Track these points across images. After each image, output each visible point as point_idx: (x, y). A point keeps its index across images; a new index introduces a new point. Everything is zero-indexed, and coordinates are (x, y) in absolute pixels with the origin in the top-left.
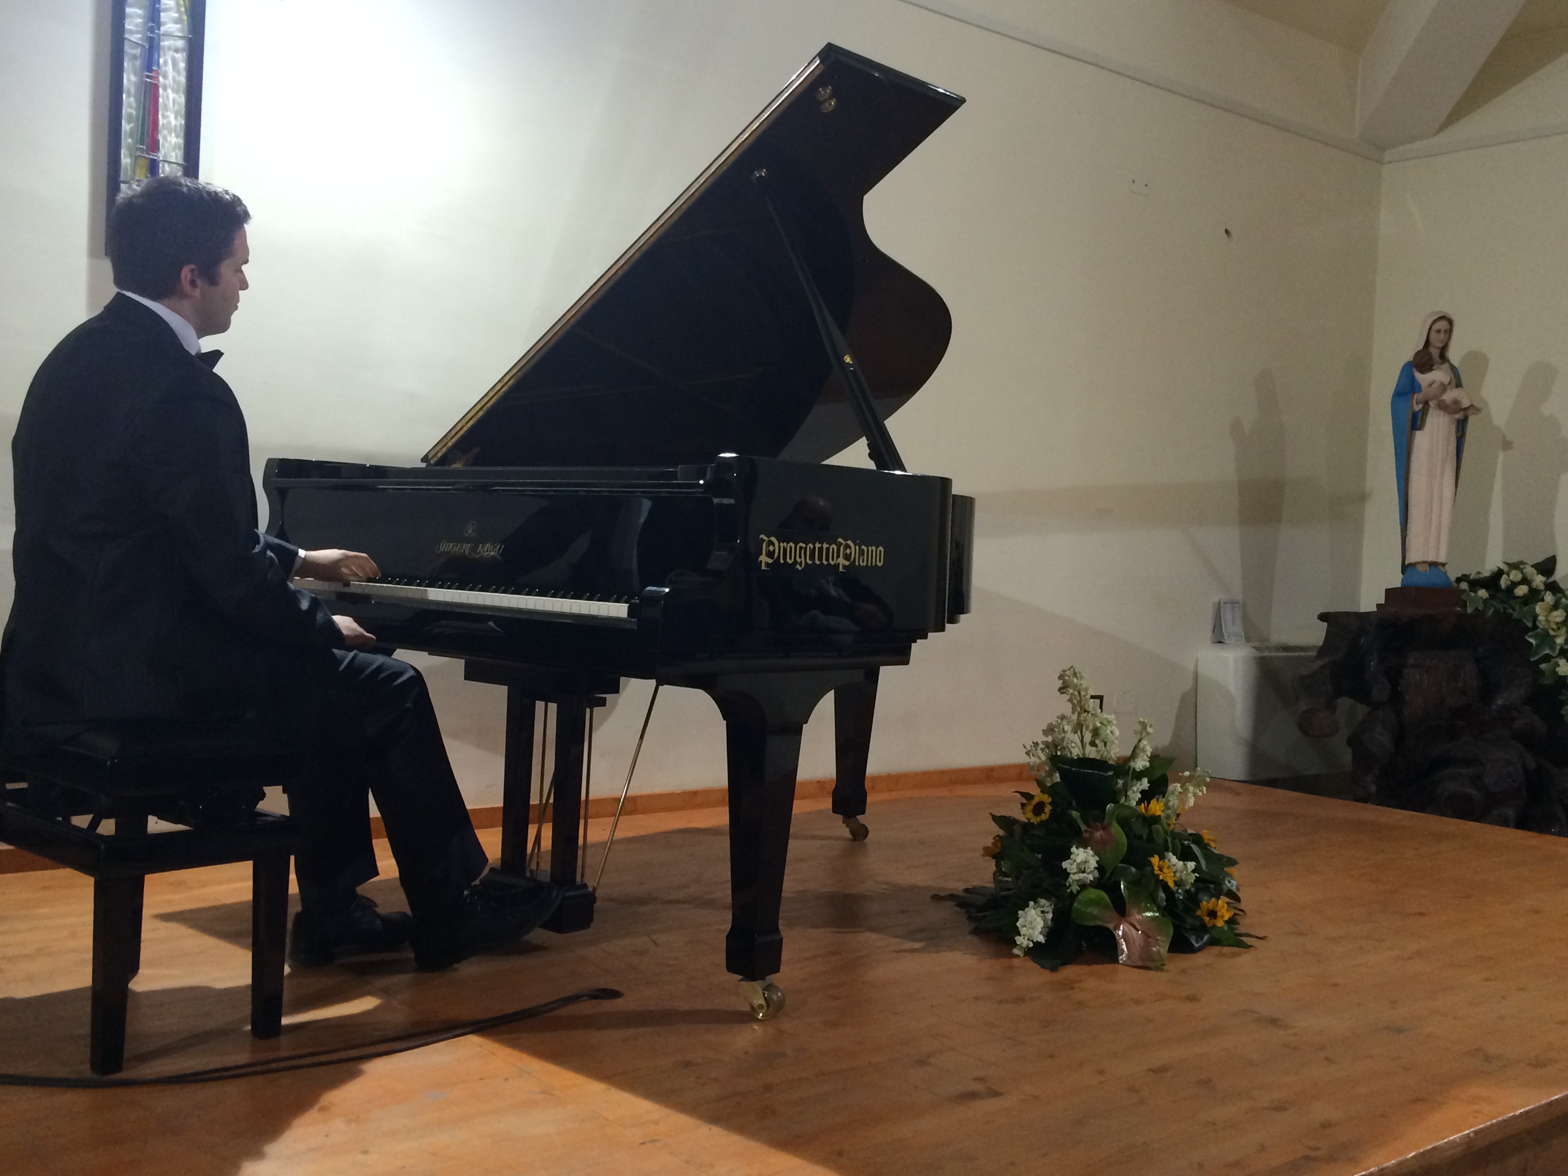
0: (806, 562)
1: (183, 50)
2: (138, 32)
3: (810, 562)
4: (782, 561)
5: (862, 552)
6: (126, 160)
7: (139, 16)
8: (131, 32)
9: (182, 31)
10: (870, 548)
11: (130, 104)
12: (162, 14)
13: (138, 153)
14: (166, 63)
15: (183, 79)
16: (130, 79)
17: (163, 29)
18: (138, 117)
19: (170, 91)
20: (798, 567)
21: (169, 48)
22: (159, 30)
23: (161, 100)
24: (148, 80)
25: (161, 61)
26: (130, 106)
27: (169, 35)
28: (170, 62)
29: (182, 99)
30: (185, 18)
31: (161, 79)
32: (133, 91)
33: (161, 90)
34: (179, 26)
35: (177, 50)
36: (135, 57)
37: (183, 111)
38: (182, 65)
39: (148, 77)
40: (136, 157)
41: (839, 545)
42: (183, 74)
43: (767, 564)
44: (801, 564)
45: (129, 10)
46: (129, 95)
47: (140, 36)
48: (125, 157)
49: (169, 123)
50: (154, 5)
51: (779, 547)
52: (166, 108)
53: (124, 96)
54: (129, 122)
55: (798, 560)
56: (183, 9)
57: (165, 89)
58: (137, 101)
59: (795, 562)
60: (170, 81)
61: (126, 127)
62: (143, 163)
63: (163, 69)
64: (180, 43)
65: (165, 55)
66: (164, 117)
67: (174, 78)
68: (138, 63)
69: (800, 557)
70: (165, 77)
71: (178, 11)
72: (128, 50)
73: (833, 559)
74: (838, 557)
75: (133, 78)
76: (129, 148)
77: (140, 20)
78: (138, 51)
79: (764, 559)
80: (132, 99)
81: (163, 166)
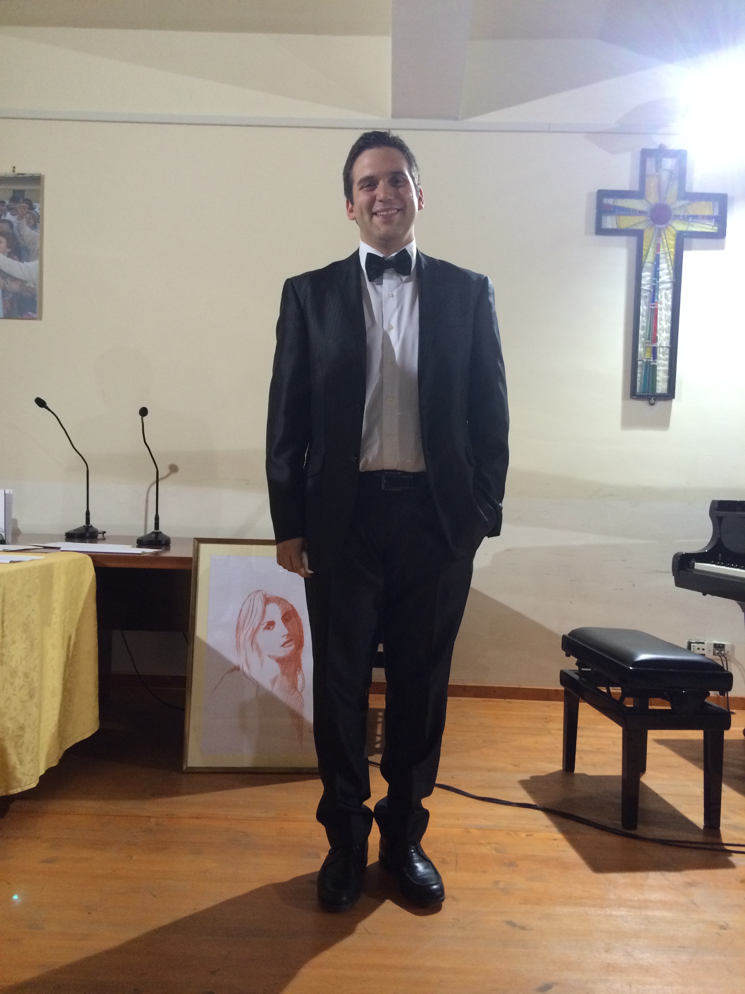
1: (670, 288)
2: (648, 284)
6: (641, 349)
7: (648, 276)
8: (645, 285)
9: (670, 278)
11: (643, 321)
12: (660, 272)
13: (647, 345)
14: (661, 297)
15: (670, 303)
16: (643, 308)
17: (660, 280)
18: (647, 326)
19: (663, 310)
21: (663, 289)
22: (659, 280)
23: (659, 316)
24: (652, 307)
25: (659, 296)
26: (643, 322)
27: (663, 282)
28: (664, 296)
29: (669, 313)
30: (672, 271)
31: (659, 305)
32: (645, 314)
33: (659, 311)
34: (668, 277)
35: (667, 289)
36: (646, 297)
37: (670, 320)
38: (670, 296)
39: (652, 306)
40: (646, 347)
42: (670, 300)
45: (643, 274)
46: (643, 317)
47: (649, 286)
48: (640, 348)
49: (663, 327)
50: (656, 268)
52: (661, 320)
53: (641, 317)
54: (642, 330)
56: (671, 267)
57: (661, 310)
58: (647, 319)
60: (663, 306)
61: (641, 332)
62: (650, 350)
63: (660, 300)
64: (669, 285)
65: (661, 292)
66: (660, 324)
67: (666, 304)
68: (648, 300)
70: (661, 304)
71: (668, 269)
72: (643, 294)
75: (645, 308)
76: (643, 344)
77: (648, 278)
78: (647, 294)
80: (644, 319)
81: (660, 349)
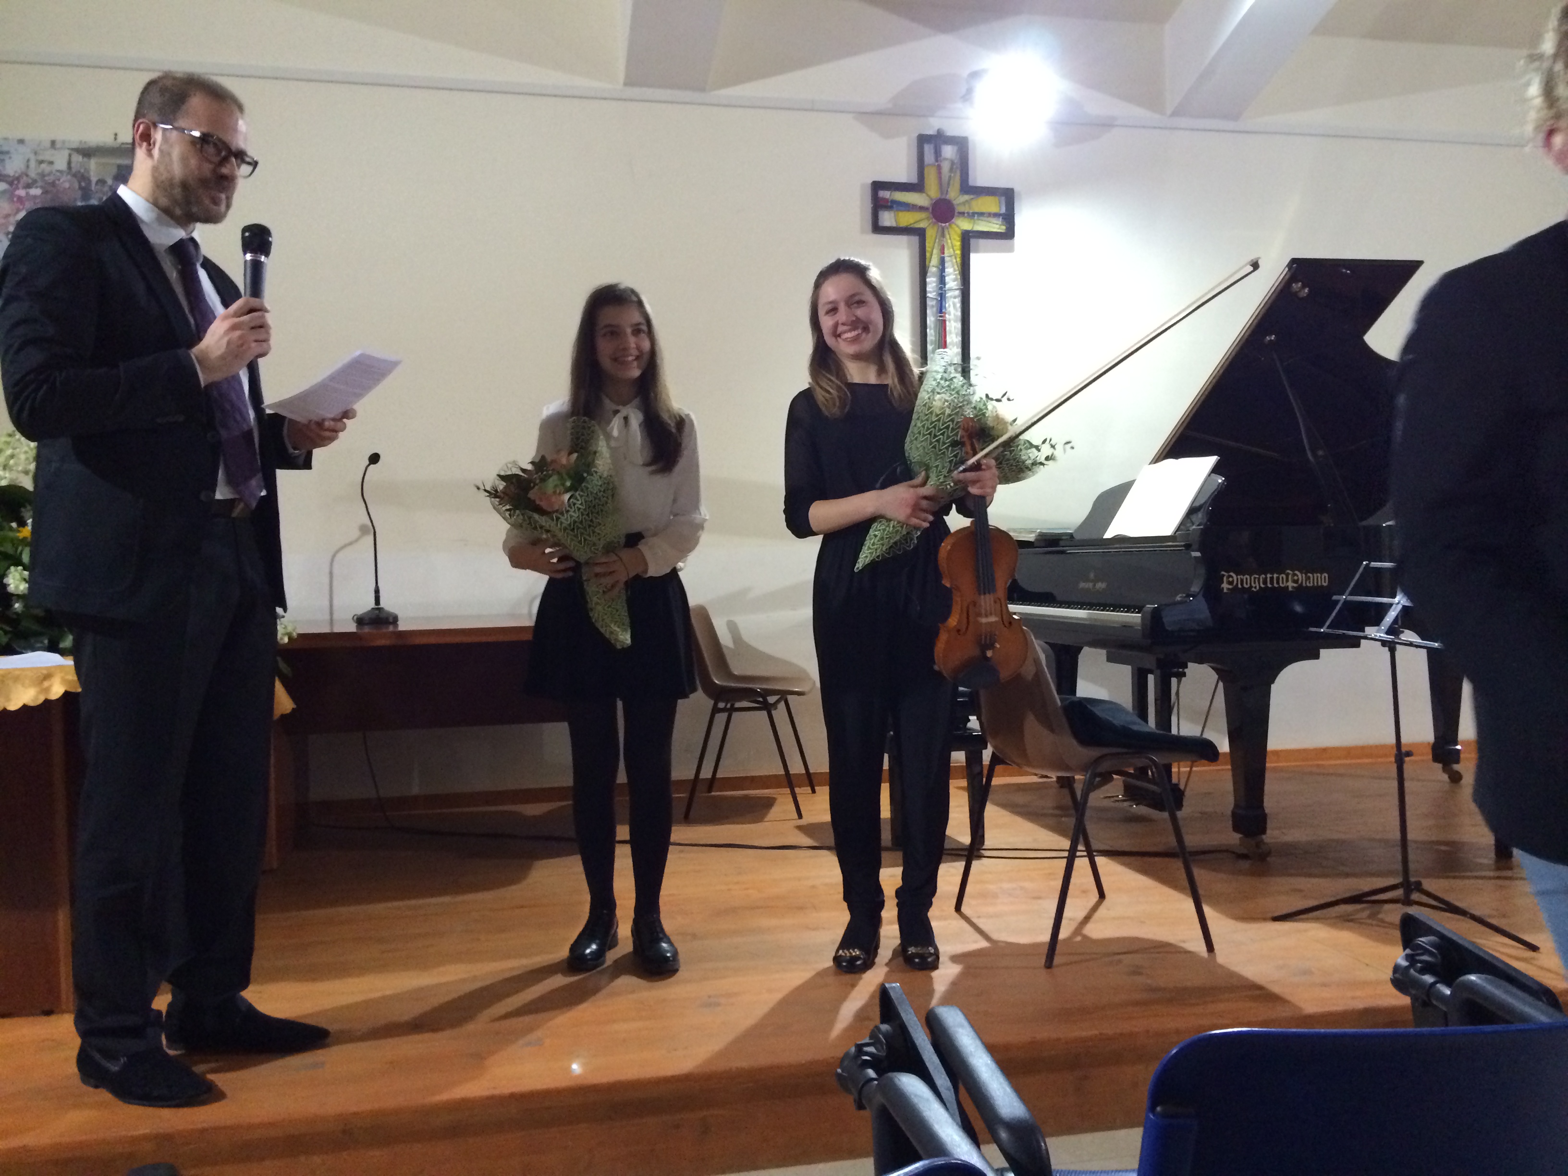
0: (1260, 587)
1: (958, 297)
2: (934, 292)
3: (1262, 586)
4: (1240, 586)
5: (1308, 578)
7: (934, 282)
8: (930, 292)
9: (957, 285)
10: (1315, 575)
12: (946, 278)
14: (949, 306)
15: (959, 314)
16: (930, 320)
17: (947, 286)
18: (936, 340)
19: (952, 322)
20: (1253, 589)
21: (951, 297)
22: (945, 287)
23: (948, 328)
24: (941, 318)
25: (947, 305)
26: (931, 335)
27: (951, 290)
28: (952, 305)
29: (959, 325)
30: (959, 277)
31: (947, 316)
32: (932, 326)
33: (947, 323)
34: (956, 283)
35: (955, 297)
36: (933, 306)
38: (959, 305)
39: (940, 316)
41: (1287, 575)
42: (959, 310)
43: (1228, 589)
44: (1255, 588)
45: (928, 280)
46: (930, 330)
47: (935, 293)
50: (942, 273)
51: (1237, 579)
52: (950, 333)
53: (928, 330)
54: (931, 345)
55: (1253, 585)
57: (950, 321)
58: (935, 331)
59: (1251, 587)
60: (952, 317)
61: (929, 347)
63: (948, 310)
64: (957, 293)
65: (949, 301)
67: (954, 315)
68: (935, 309)
69: (1255, 583)
70: (949, 314)
71: (955, 274)
72: (930, 303)
73: (1283, 583)
74: (1287, 581)
75: (932, 318)
77: (934, 284)
78: (934, 303)
79: (1225, 586)
80: (932, 331)
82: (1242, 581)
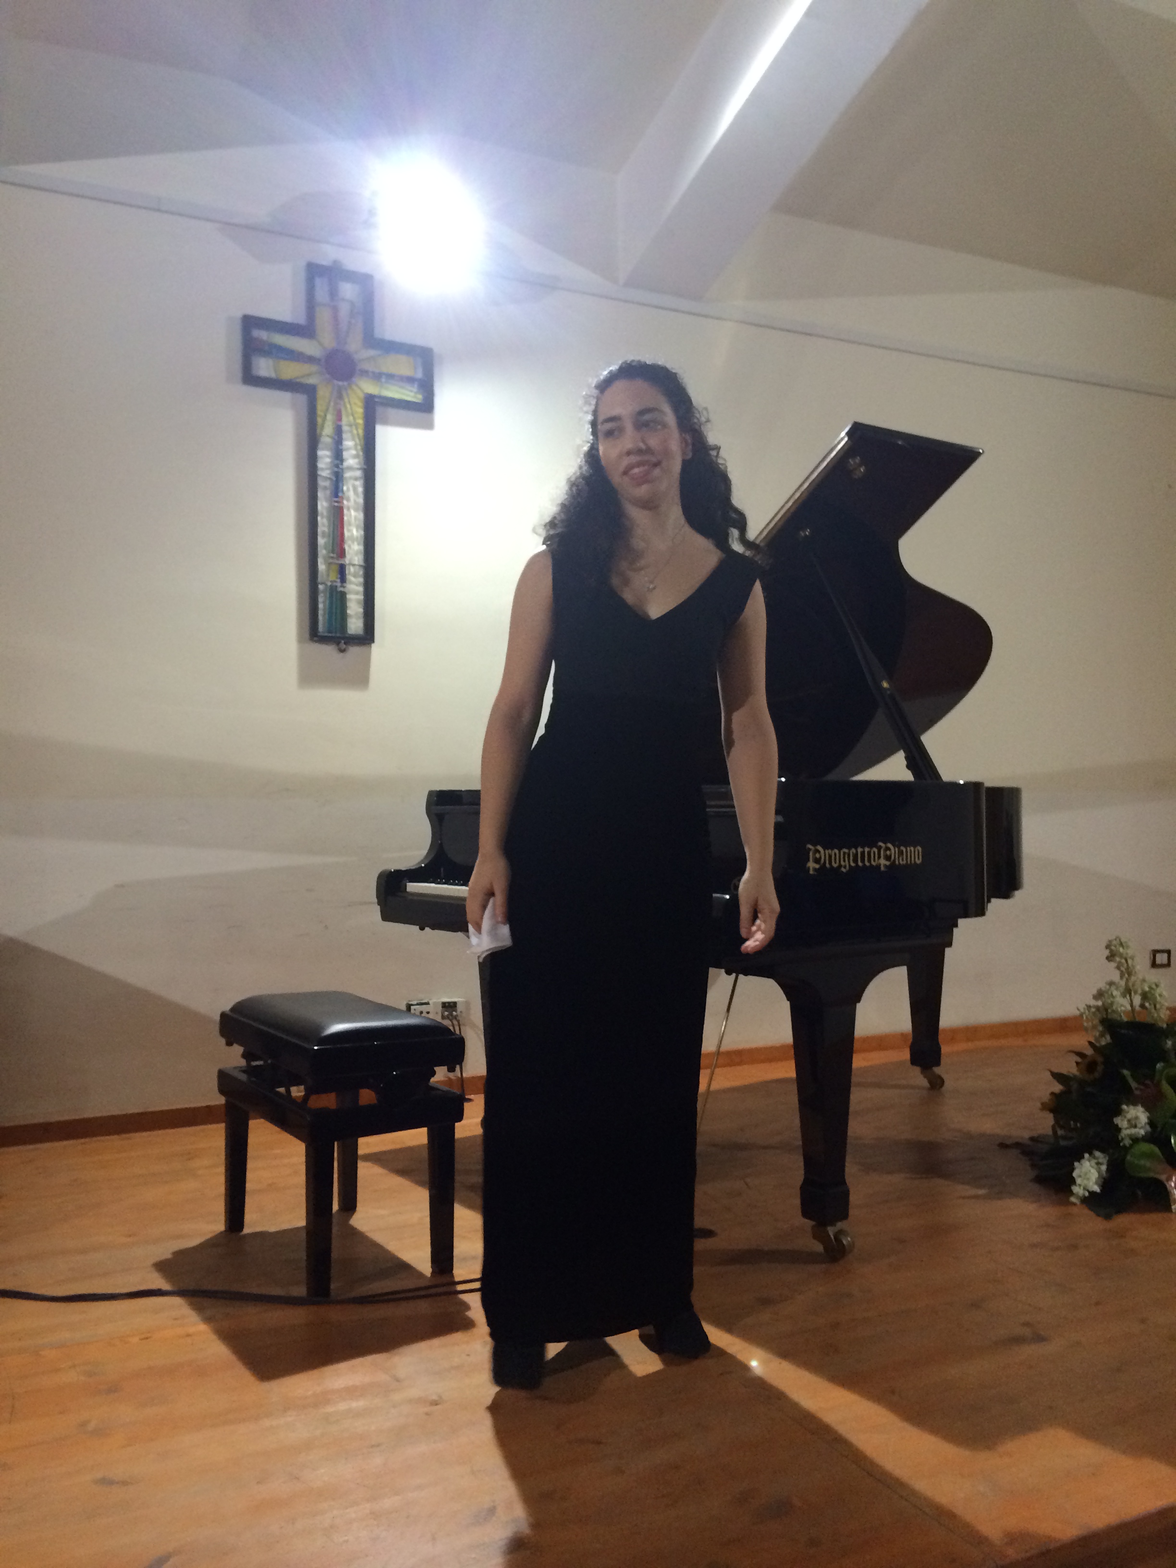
0: (850, 865)
1: (360, 478)
2: (327, 469)
3: (853, 864)
4: (828, 865)
5: (901, 853)
6: (322, 567)
7: (328, 456)
8: (322, 469)
9: (359, 463)
10: (908, 849)
11: (323, 524)
12: (344, 453)
13: (331, 561)
14: (348, 489)
15: (361, 500)
16: (322, 505)
17: (345, 464)
18: (329, 533)
19: (352, 510)
20: (843, 870)
21: (351, 478)
22: (342, 464)
23: (345, 518)
24: (336, 504)
25: (345, 488)
26: (323, 525)
27: (350, 468)
28: (351, 489)
29: (361, 516)
30: (361, 453)
31: (345, 502)
32: (325, 513)
33: (345, 511)
34: (356, 460)
35: (356, 479)
36: (325, 488)
37: (362, 525)
38: (360, 490)
39: (336, 502)
40: (330, 564)
41: (879, 848)
42: (361, 496)
43: (815, 870)
44: (845, 867)
45: (320, 453)
46: (322, 518)
47: (329, 471)
48: (321, 563)
49: (353, 534)
50: (338, 446)
51: (825, 853)
52: (350, 524)
53: (319, 518)
54: (323, 537)
55: (842, 863)
56: (359, 447)
57: (348, 509)
58: (329, 520)
59: (840, 866)
60: (352, 503)
61: (321, 541)
62: (335, 568)
63: (346, 494)
64: (359, 473)
65: (347, 483)
66: (349, 531)
67: (355, 501)
68: (328, 492)
69: (844, 861)
70: (348, 500)
71: (356, 449)
72: (321, 483)
73: (874, 861)
74: (879, 857)
75: (325, 504)
76: (324, 558)
77: (328, 460)
78: (327, 484)
79: (811, 865)
80: (325, 521)
81: (350, 569)
82: (830, 856)
